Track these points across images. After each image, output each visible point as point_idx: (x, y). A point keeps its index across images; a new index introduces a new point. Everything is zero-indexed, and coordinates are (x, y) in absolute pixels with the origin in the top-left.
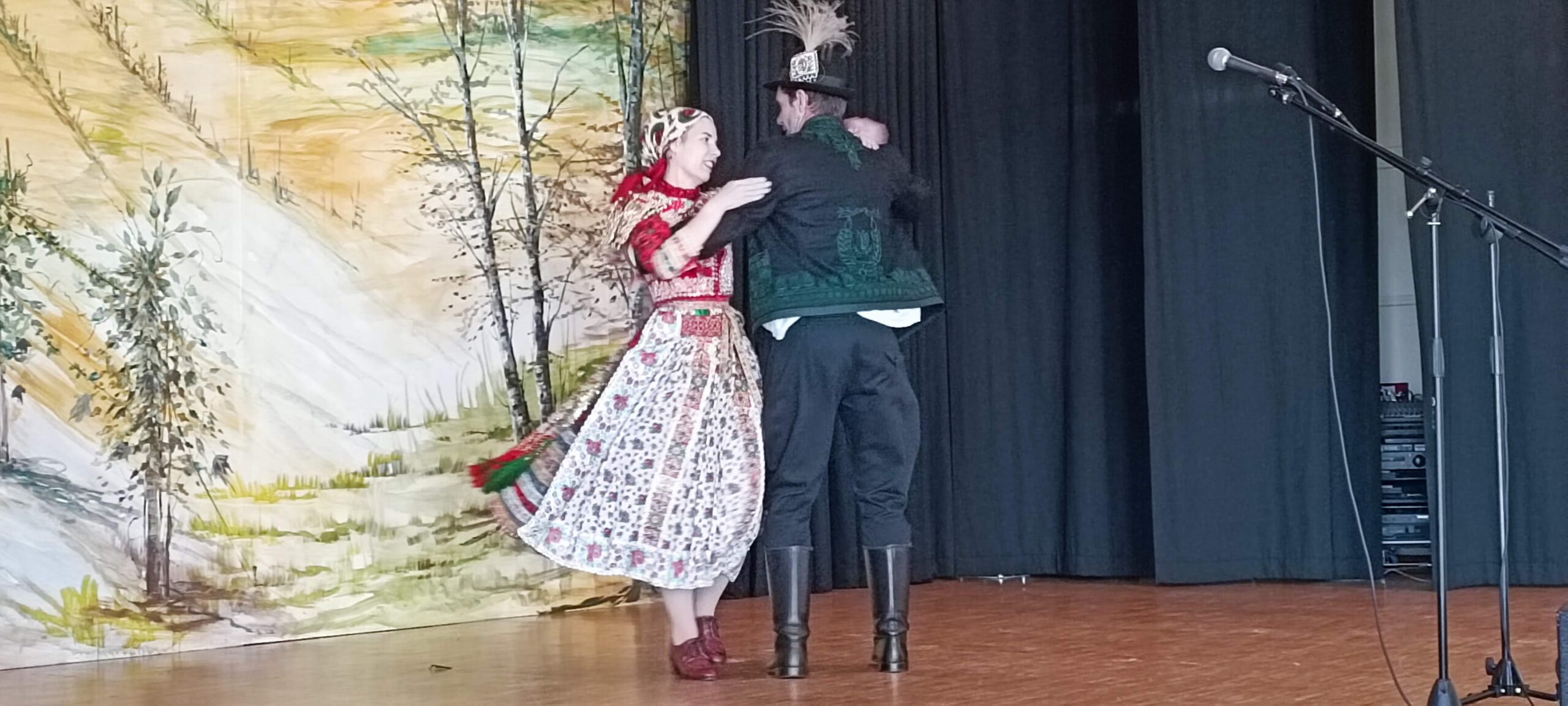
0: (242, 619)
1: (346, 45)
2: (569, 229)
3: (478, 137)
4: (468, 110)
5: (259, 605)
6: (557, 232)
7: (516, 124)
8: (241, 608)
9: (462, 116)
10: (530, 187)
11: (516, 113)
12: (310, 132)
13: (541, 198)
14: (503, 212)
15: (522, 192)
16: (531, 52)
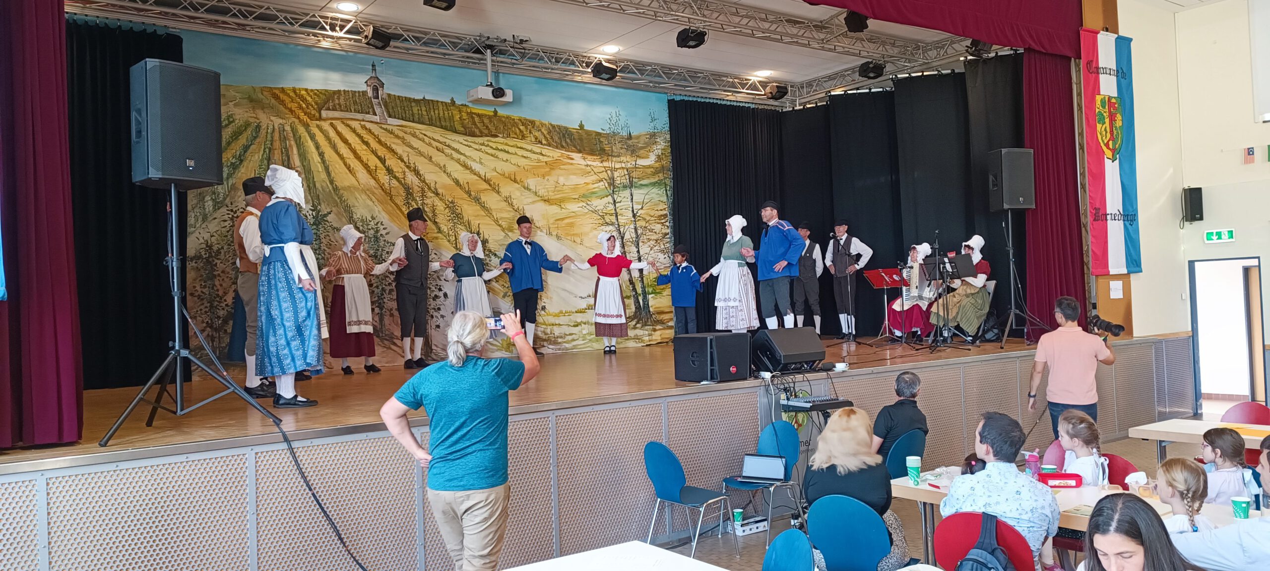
0: (551, 347)
1: (577, 197)
2: (649, 240)
3: (619, 217)
4: (615, 210)
5: (555, 343)
6: (646, 241)
7: (631, 212)
8: (550, 344)
9: (613, 211)
10: (636, 229)
11: (631, 209)
12: (566, 221)
13: (639, 232)
14: (627, 236)
15: (633, 231)
16: (635, 191)
